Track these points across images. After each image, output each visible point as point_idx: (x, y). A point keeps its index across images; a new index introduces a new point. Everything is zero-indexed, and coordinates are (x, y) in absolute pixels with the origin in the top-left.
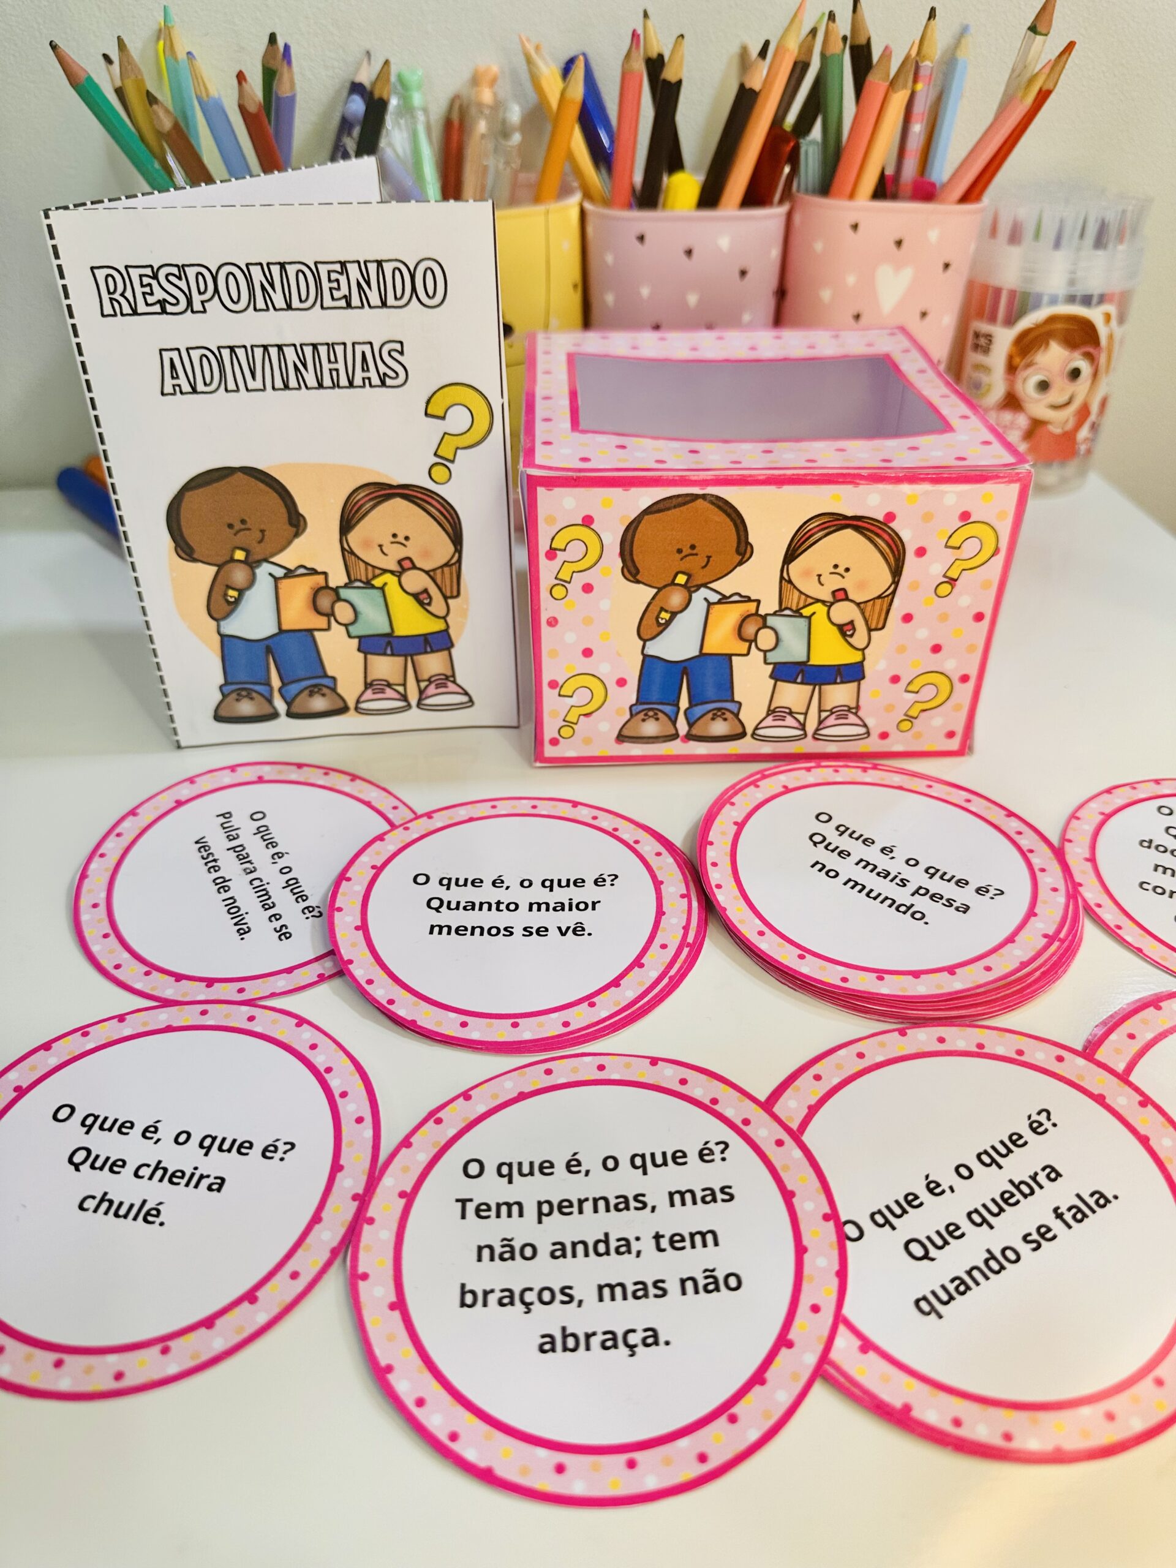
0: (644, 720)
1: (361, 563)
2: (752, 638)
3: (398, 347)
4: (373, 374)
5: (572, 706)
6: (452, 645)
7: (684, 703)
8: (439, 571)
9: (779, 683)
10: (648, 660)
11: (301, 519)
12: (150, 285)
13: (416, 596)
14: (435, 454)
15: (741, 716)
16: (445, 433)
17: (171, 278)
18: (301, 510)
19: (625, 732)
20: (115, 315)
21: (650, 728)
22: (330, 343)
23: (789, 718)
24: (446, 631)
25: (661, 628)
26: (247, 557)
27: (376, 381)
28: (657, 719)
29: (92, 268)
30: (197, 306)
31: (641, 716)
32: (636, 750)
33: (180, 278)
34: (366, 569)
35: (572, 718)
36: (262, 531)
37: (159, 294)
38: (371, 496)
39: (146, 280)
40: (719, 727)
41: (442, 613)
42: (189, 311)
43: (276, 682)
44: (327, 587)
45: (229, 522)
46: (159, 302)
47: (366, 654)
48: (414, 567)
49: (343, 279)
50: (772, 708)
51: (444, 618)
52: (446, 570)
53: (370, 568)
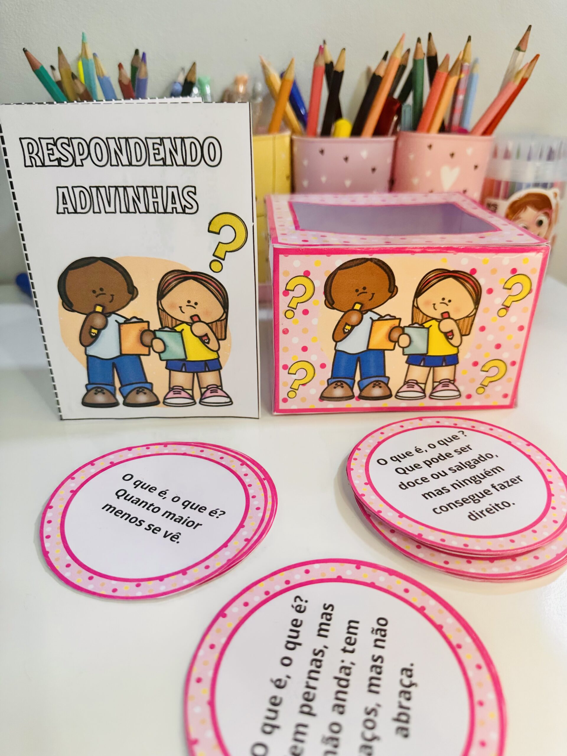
0: (335, 388)
1: (169, 317)
2: (396, 340)
3: (193, 190)
4: (178, 205)
5: (296, 380)
6: (221, 368)
7: (358, 378)
8: (214, 324)
9: (411, 366)
10: (338, 353)
11: (135, 290)
12: (52, 149)
13: (200, 338)
14: (214, 255)
15: (389, 385)
16: (220, 242)
17: (64, 145)
18: (135, 284)
19: (325, 395)
20: (32, 166)
21: (338, 392)
22: (154, 186)
23: (416, 386)
24: (218, 359)
25: (346, 335)
26: (103, 310)
27: (180, 210)
28: (342, 387)
29: (20, 139)
30: (78, 162)
31: (334, 385)
32: (331, 405)
33: (69, 146)
34: (172, 321)
35: (295, 386)
36: (112, 295)
37: (57, 155)
38: (176, 278)
39: (50, 147)
40: (377, 392)
41: (216, 348)
42: (74, 165)
43: (118, 385)
44: (149, 330)
45: (94, 289)
46: (57, 159)
47: (170, 370)
48: (200, 321)
49: (161, 148)
50: (407, 380)
51: (217, 351)
52: (219, 323)
53: (174, 320)
